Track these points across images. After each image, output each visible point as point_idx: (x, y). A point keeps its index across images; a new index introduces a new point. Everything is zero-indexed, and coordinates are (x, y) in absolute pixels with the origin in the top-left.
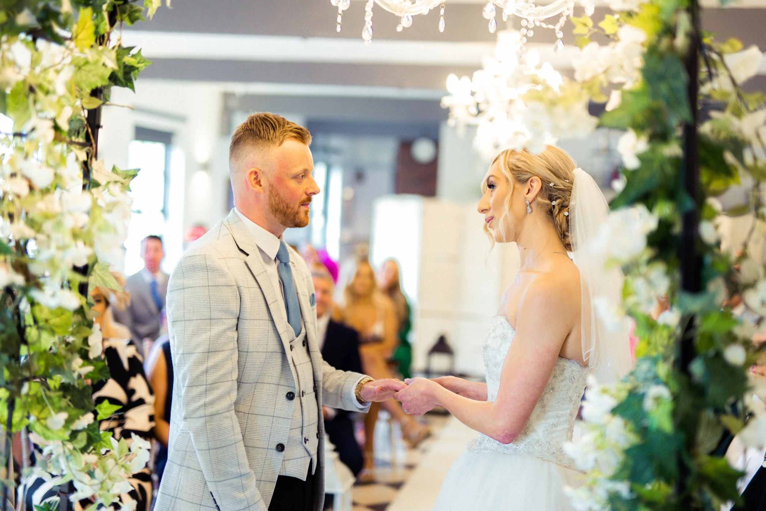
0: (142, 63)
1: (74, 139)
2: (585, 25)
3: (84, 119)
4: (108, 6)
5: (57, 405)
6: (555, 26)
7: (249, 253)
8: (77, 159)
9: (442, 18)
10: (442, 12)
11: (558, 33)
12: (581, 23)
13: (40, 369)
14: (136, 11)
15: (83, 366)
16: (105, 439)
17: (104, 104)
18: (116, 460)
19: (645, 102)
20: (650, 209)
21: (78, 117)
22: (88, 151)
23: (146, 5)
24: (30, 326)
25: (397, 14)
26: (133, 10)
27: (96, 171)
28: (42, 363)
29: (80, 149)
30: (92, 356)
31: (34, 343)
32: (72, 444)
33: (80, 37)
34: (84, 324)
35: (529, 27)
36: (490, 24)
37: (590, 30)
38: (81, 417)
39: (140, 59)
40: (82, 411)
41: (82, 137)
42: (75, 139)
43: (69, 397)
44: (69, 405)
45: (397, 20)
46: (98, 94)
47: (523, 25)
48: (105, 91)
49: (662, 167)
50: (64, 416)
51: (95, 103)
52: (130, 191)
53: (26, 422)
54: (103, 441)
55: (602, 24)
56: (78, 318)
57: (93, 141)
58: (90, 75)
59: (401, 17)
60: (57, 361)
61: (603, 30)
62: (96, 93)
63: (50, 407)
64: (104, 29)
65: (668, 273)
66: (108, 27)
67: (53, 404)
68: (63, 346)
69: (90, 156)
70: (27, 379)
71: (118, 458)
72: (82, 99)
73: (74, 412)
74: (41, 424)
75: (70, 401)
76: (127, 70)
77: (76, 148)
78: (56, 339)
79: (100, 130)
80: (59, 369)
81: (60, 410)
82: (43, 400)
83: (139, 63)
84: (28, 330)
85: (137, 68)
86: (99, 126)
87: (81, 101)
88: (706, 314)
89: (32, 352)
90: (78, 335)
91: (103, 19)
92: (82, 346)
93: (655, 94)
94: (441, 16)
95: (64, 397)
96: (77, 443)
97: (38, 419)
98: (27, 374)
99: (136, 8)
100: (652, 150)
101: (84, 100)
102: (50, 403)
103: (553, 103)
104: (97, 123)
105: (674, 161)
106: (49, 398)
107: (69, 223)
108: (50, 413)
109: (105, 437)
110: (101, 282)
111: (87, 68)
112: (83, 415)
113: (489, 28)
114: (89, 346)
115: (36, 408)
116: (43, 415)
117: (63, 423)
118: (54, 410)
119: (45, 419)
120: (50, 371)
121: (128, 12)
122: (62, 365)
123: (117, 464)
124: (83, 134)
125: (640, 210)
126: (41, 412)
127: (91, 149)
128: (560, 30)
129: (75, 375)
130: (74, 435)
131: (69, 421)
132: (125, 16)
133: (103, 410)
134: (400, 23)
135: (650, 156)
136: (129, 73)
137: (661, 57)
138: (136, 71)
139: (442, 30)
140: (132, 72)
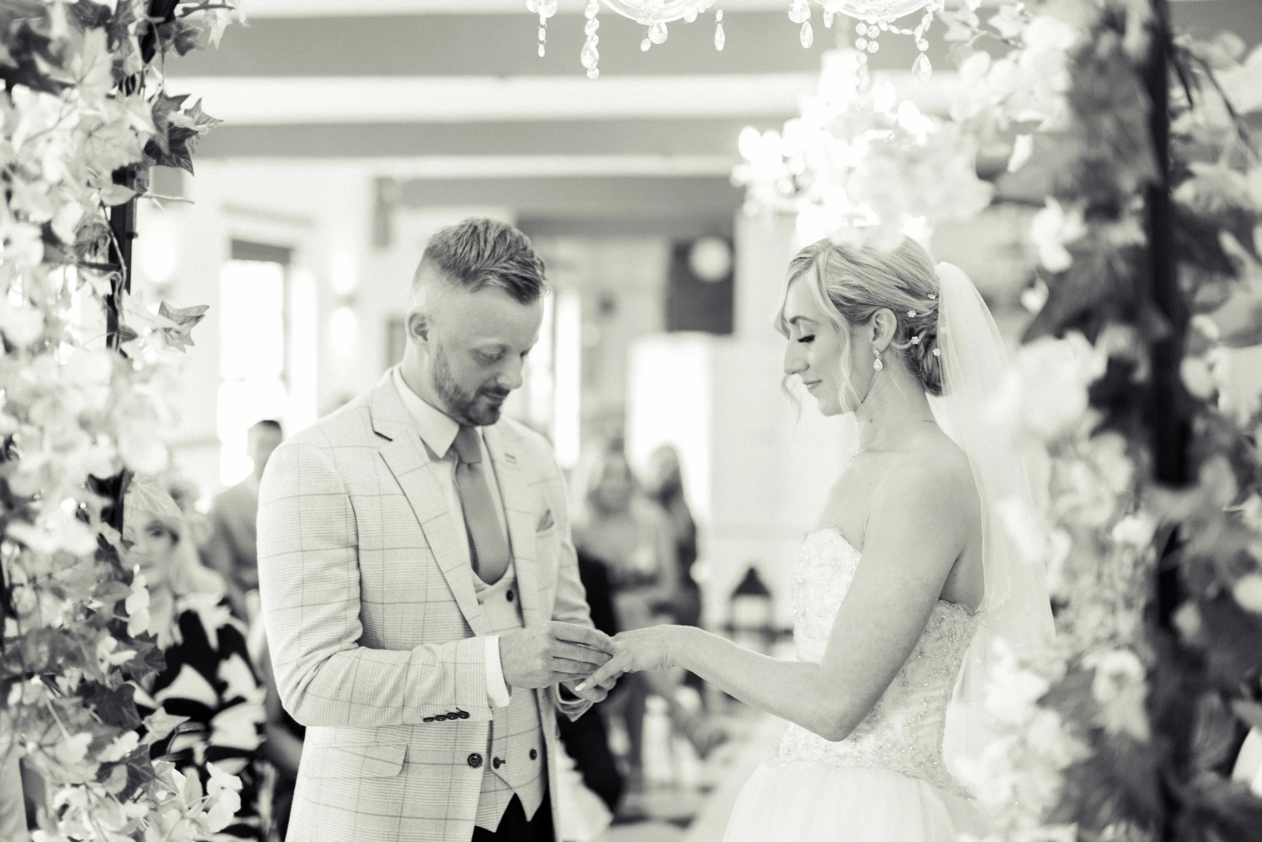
0: (204, 123)
1: (88, 258)
2: (966, 24)
3: (105, 223)
4: (138, 27)
5: (73, 721)
6: (913, 30)
7: (393, 439)
8: (94, 292)
9: (720, 26)
10: (719, 16)
11: (920, 42)
12: (958, 20)
13: (40, 660)
14: (189, 34)
15: (117, 650)
16: (163, 774)
17: (138, 195)
18: (181, 811)
19: (1074, 150)
20: (1092, 339)
21: (96, 220)
22: (114, 278)
24: (22, 585)
25: (640, 21)
26: (183, 31)
27: (129, 311)
28: (44, 648)
29: (100, 275)
30: (132, 632)
31: (28, 615)
32: (103, 787)
33: (88, 80)
34: (117, 579)
35: (871, 37)
36: (801, 33)
37: (974, 33)
38: (116, 739)
39: (200, 117)
40: (118, 729)
41: (103, 254)
42: (91, 258)
43: (93, 706)
44: (95, 720)
45: (642, 31)
46: (129, 180)
47: (859, 34)
48: (141, 174)
49: (1110, 265)
50: (86, 738)
51: (122, 195)
52: (193, 344)
53: (20, 751)
54: (158, 778)
55: (994, 21)
56: (105, 568)
57: (122, 261)
58: (108, 146)
59: (647, 27)
60: (72, 644)
61: (996, 31)
62: (122, 176)
63: (60, 725)
64: (134, 67)
65: (1129, 452)
66: (139, 63)
67: (65, 719)
68: (82, 617)
69: (117, 287)
70: (17, 678)
71: (186, 807)
72: (100, 189)
73: (103, 731)
74: (46, 754)
75: (96, 711)
76: (177, 136)
77: (92, 274)
78: (68, 605)
79: (135, 242)
80: (74, 658)
81: (79, 728)
82: (49, 713)
83: (197, 123)
84: (17, 592)
85: (196, 133)
86: (131, 235)
87: (98, 193)
88: (1199, 523)
89: (24, 631)
90: (108, 597)
91: (130, 50)
92: (114, 616)
93: (1092, 136)
94: (718, 22)
95: (86, 706)
96: (110, 784)
97: (40, 747)
98: (17, 669)
99: (188, 28)
100: (1092, 236)
101: (104, 190)
102: (60, 718)
103: (913, 160)
104: (127, 229)
105: (1131, 253)
106: (59, 709)
107: (75, 404)
108: (61, 734)
109: (161, 771)
110: (146, 503)
111: (104, 134)
112: (119, 735)
113: (802, 40)
114: (127, 616)
115: (36, 727)
116: (48, 739)
117: (84, 751)
118: (67, 729)
119: (53, 745)
120: (60, 661)
121: (173, 37)
122: (79, 650)
123: (183, 818)
124: (104, 249)
125: (1075, 340)
126: (45, 733)
127: (119, 274)
128: (923, 37)
129: (104, 668)
130: (105, 771)
131: (95, 748)
132: (168, 42)
133: (155, 725)
134: (647, 37)
135: (1088, 245)
136: (182, 141)
137: (1102, 68)
138: (194, 137)
139: (720, 46)
140: (187, 140)
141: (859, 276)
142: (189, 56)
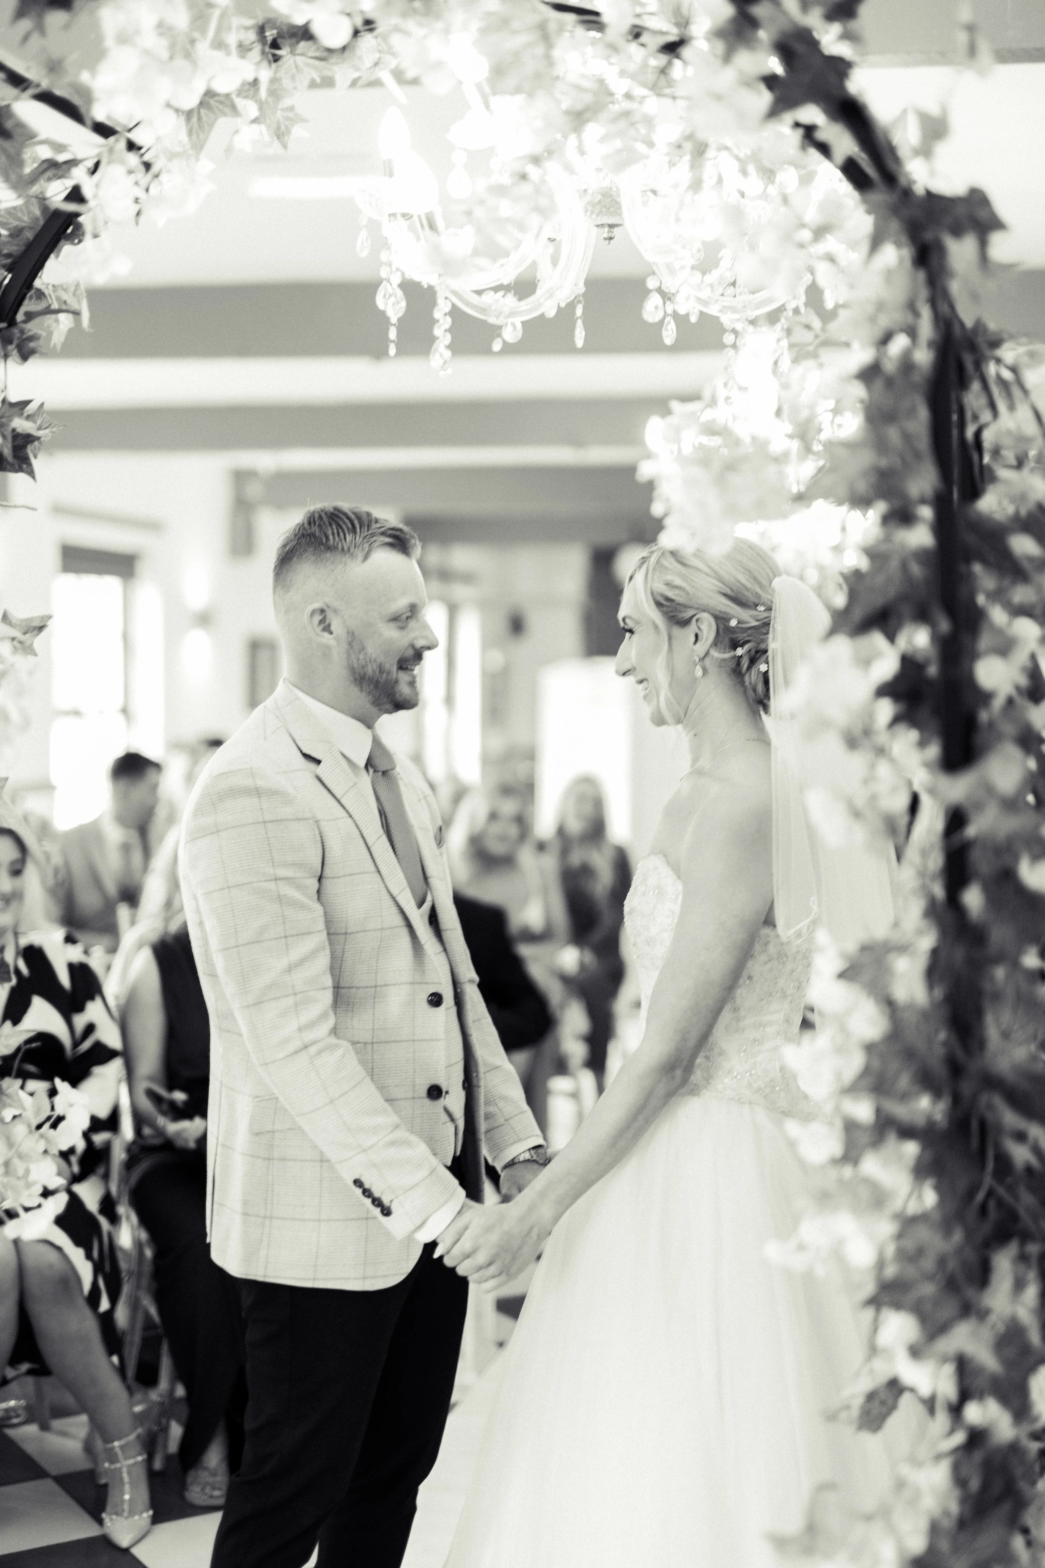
0: (46, 428)
2: (808, 327)
7: (321, 759)
9: (579, 323)
10: (579, 311)
14: (32, 338)
16: (9, 1091)
19: (867, 458)
20: (891, 638)
23: (49, 327)
25: (492, 320)
26: (25, 336)
36: (664, 328)
37: (817, 337)
39: (42, 422)
45: (495, 331)
47: (727, 328)
49: (904, 566)
52: (35, 654)
54: (7, 1095)
59: (500, 327)
65: (922, 744)
76: (19, 442)
83: (39, 429)
85: (38, 438)
93: (880, 444)
94: (579, 318)
99: (30, 333)
100: (887, 539)
105: (922, 555)
113: (664, 337)
121: (15, 342)
125: (877, 639)
132: (10, 347)
134: (500, 335)
135: (884, 547)
136: (24, 446)
137: (890, 382)
138: (36, 443)
139: (580, 343)
140: (29, 446)
141: (684, 578)
142: (32, 362)
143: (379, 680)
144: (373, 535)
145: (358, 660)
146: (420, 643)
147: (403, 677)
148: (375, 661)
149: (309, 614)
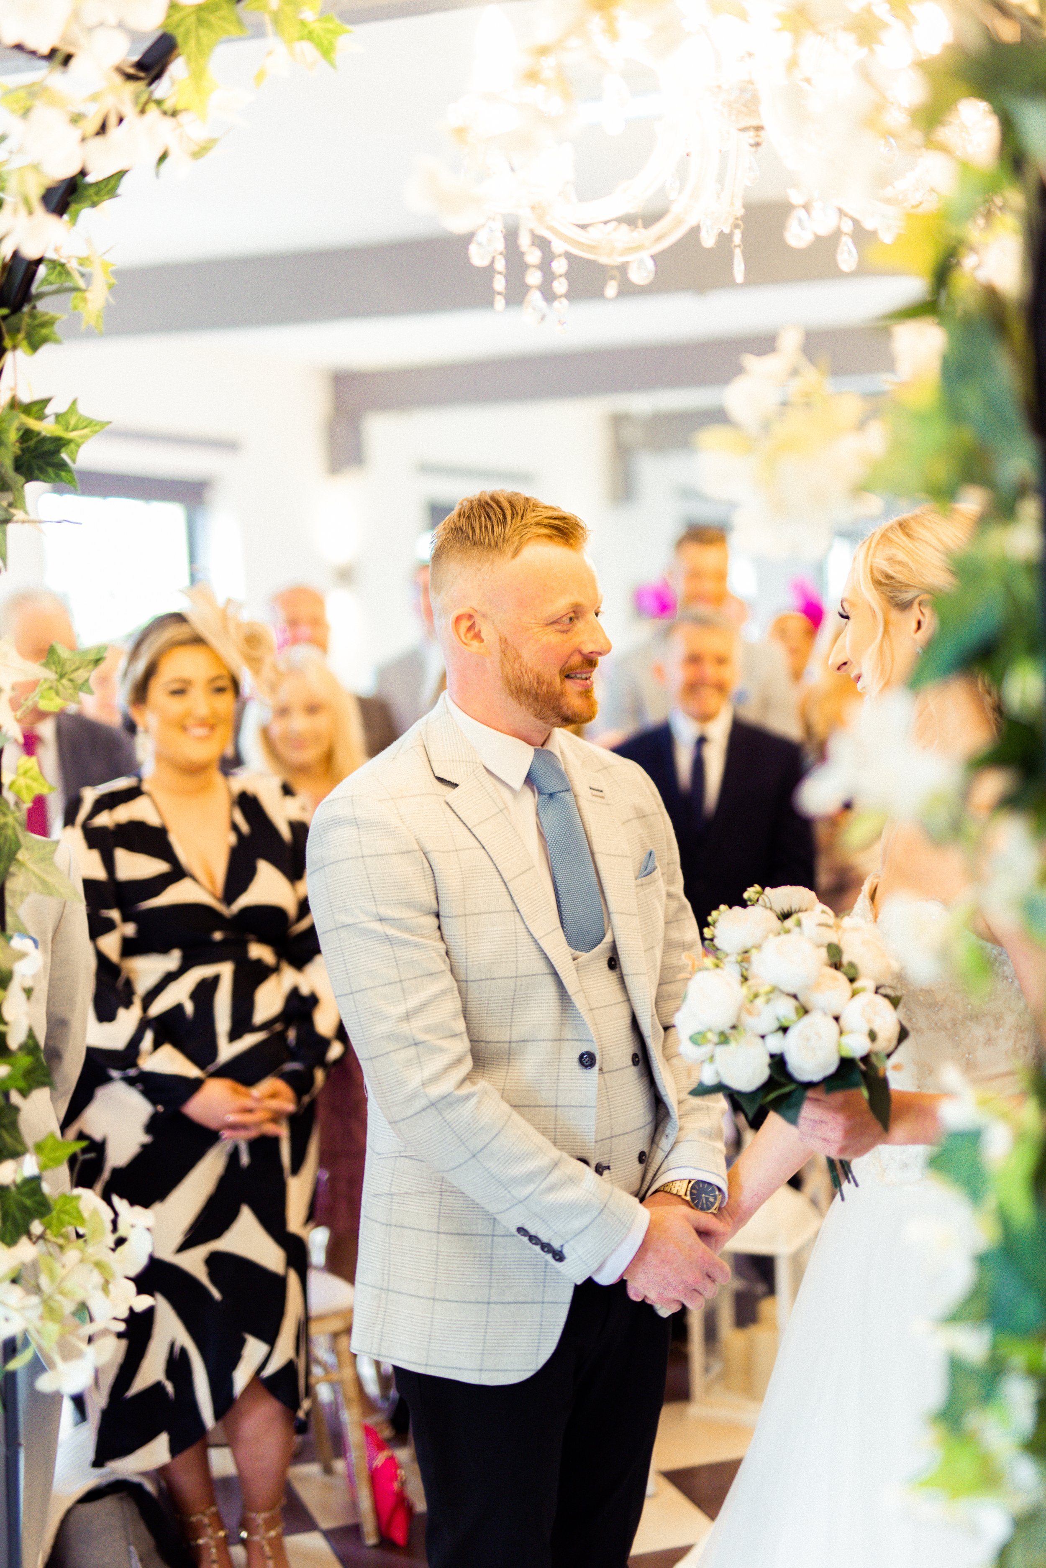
0: (85, 427)
7: (458, 783)
10: (737, 237)
14: (44, 324)
16: (67, 1208)
18: (83, 1252)
23: (75, 308)
26: (37, 322)
36: (839, 251)
39: (78, 421)
54: (64, 1212)
99: (46, 318)
121: (25, 330)
132: (21, 336)
134: (614, 278)
136: (57, 451)
138: (72, 446)
140: (63, 450)
142: (45, 350)
143: (539, 691)
144: (525, 526)
145: (513, 669)
146: (587, 648)
147: (572, 688)
148: (531, 670)
149: (454, 620)
